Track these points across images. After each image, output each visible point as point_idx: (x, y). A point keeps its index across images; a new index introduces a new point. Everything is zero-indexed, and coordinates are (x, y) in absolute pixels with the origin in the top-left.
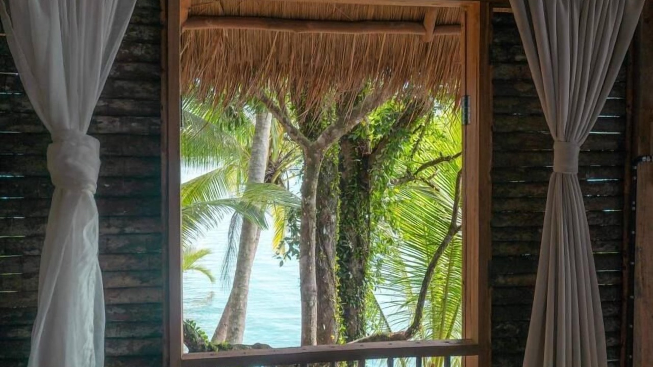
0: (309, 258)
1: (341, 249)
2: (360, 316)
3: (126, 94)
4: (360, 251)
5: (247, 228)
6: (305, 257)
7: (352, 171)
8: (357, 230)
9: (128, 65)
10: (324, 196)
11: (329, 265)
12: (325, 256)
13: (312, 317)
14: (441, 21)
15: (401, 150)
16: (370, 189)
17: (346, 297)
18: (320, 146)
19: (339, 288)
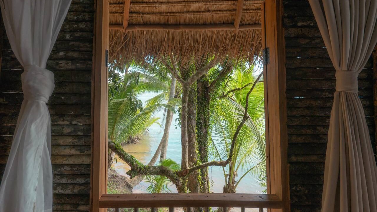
0: (185, 128)
1: (198, 123)
2: (206, 150)
3: (76, 49)
4: (205, 124)
5: (169, 112)
6: (183, 128)
7: (202, 93)
8: (204, 116)
9: (77, 33)
10: (191, 103)
11: (193, 130)
12: (191, 127)
13: (186, 152)
14: (242, 23)
15: (221, 85)
16: (209, 100)
17: (200, 142)
18: (188, 83)
19: (197, 139)
